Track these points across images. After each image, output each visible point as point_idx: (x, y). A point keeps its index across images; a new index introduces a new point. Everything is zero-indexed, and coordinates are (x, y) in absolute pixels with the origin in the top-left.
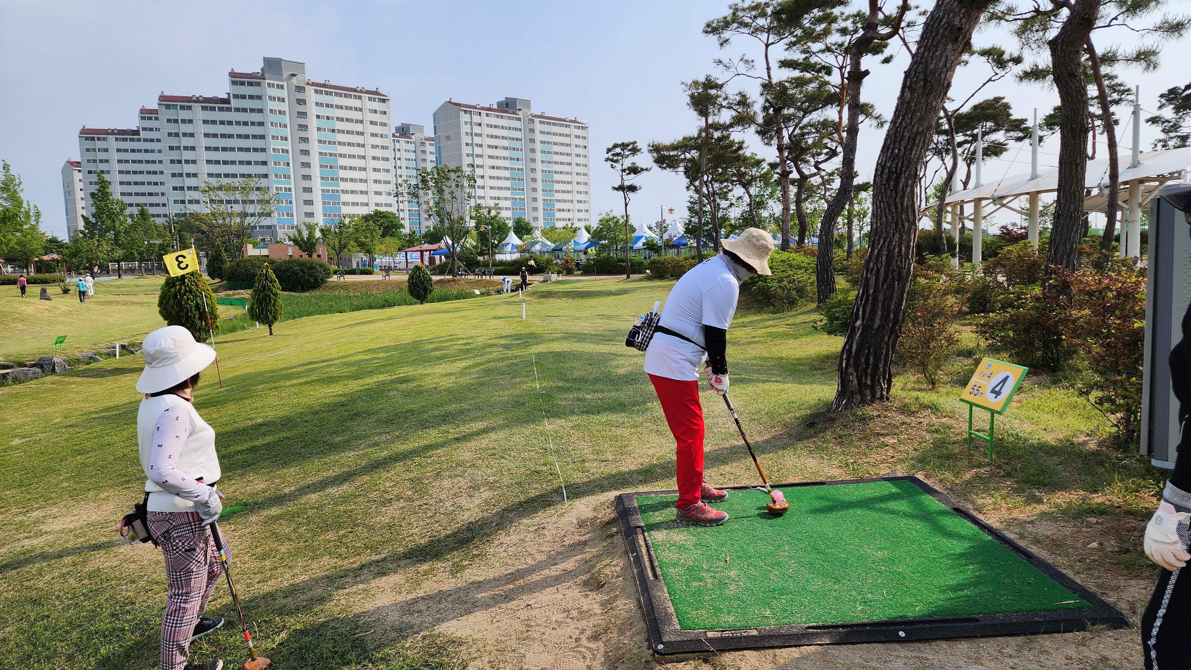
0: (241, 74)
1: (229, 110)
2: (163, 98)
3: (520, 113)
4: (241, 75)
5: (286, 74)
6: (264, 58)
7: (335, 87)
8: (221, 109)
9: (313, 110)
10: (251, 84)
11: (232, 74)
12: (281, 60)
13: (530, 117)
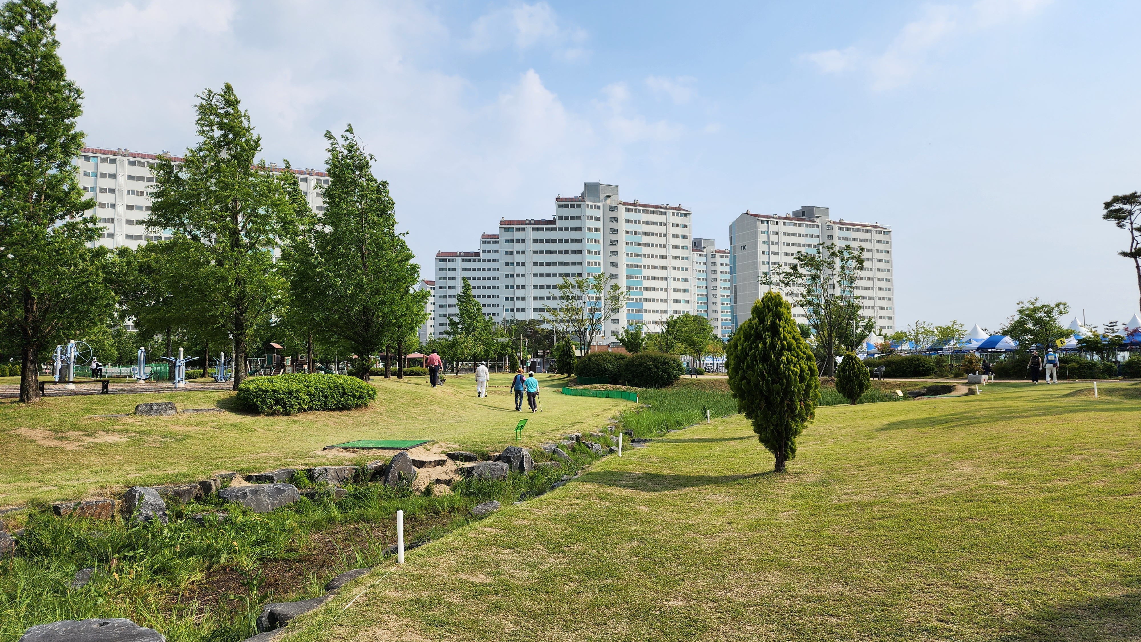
0: (566, 198)
1: (554, 229)
2: (503, 223)
3: (818, 220)
4: (566, 200)
5: (602, 196)
6: (585, 184)
7: (643, 206)
8: (548, 229)
9: (623, 226)
10: (573, 206)
11: (558, 199)
12: (598, 184)
13: (828, 224)
